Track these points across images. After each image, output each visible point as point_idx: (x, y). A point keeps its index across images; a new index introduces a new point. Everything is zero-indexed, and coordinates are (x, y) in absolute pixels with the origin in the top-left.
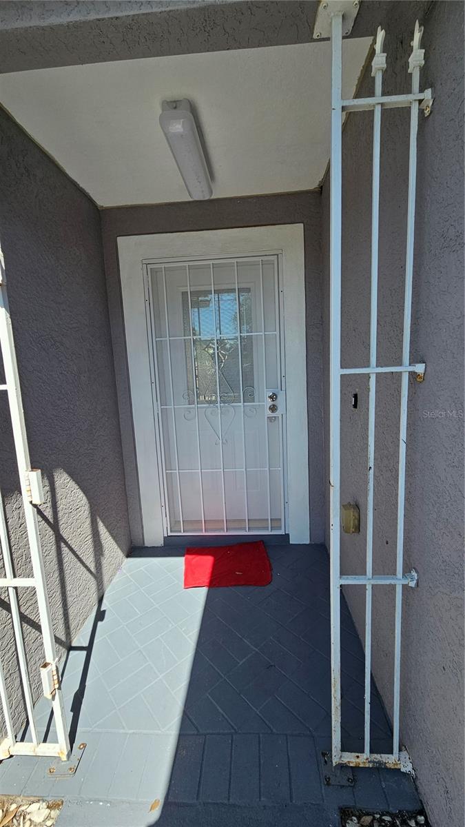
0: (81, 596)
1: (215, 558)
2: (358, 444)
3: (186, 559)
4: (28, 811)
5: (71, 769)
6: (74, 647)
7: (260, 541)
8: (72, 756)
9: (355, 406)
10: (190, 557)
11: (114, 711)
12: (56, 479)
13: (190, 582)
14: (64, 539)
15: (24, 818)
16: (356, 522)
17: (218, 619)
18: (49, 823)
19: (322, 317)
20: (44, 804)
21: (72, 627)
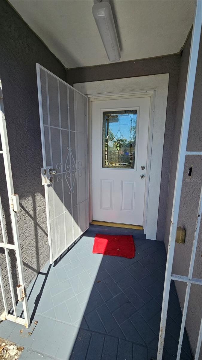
0: (46, 250)
1: (108, 240)
2: (189, 196)
3: (95, 239)
4: (9, 348)
5: (29, 333)
6: (41, 272)
7: (131, 235)
8: (31, 327)
9: (190, 174)
10: (97, 238)
11: (53, 308)
12: (36, 197)
13: (95, 251)
14: (39, 225)
15: (7, 351)
16: (183, 237)
17: (106, 272)
18: (16, 357)
19: (174, 126)
20: (16, 347)
21: (41, 264)
